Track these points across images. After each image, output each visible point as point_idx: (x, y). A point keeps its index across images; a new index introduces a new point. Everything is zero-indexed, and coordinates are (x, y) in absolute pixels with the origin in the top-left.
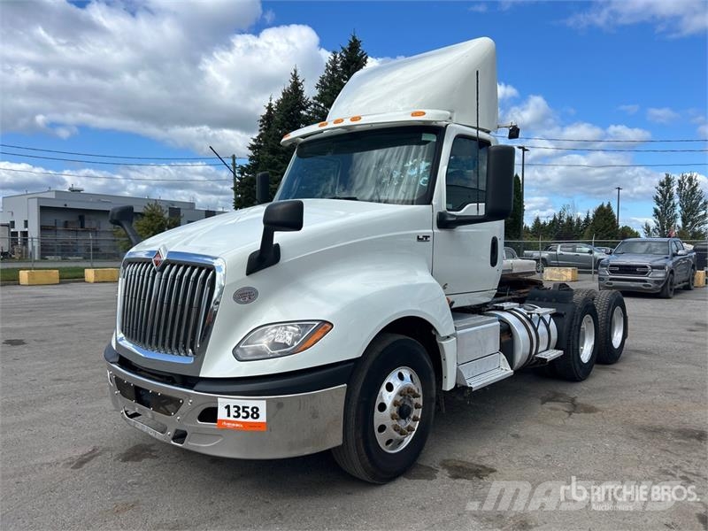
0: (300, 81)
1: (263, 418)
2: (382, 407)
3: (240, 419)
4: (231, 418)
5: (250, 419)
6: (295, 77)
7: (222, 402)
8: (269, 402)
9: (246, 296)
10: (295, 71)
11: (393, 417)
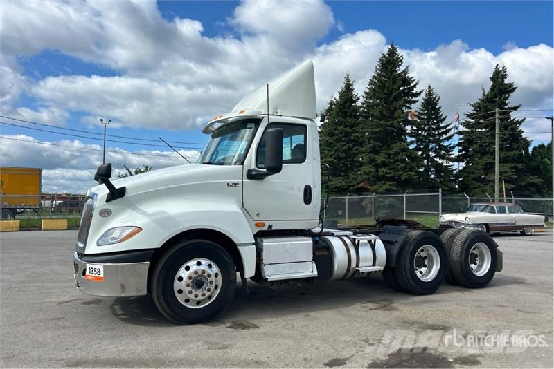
0: (351, 82)
1: (102, 275)
2: (180, 279)
3: (93, 275)
4: (91, 274)
5: (97, 275)
6: (348, 80)
7: (89, 266)
8: (105, 267)
9: (106, 213)
10: (348, 75)
11: (188, 285)
